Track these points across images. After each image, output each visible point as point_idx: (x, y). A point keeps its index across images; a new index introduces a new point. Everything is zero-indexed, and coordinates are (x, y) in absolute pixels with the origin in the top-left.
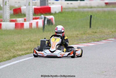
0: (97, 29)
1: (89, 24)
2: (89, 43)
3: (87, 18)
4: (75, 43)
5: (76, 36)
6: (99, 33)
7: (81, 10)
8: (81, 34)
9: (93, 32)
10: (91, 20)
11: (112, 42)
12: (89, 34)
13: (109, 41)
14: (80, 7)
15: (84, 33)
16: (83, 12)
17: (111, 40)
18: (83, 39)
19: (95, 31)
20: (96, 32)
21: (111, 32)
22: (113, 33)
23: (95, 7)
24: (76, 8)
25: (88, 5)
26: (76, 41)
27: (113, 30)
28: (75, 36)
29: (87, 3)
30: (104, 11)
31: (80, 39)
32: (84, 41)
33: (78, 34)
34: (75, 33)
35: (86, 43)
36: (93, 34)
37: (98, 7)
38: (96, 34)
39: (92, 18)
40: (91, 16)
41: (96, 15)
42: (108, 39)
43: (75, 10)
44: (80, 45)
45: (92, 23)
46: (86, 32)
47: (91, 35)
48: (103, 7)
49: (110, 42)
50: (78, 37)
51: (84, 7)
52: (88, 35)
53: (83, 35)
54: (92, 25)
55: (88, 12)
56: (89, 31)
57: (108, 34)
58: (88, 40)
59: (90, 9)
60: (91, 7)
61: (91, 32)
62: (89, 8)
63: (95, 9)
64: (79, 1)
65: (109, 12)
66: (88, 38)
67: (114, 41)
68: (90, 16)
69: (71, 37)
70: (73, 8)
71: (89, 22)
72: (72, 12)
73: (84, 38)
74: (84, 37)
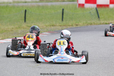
0: (32, 23)
1: (24, 18)
3: (22, 12)
5: (11, 30)
7: (16, 4)
8: (16, 28)
9: (28, 26)
10: (25, 14)
11: (46, 35)
12: (24, 28)
13: (43, 35)
14: (14, 2)
15: (19, 27)
16: (18, 7)
17: (45, 34)
19: (30, 25)
21: (45, 26)
22: (47, 27)
23: (29, 2)
24: (10, 3)
26: (11, 35)
27: (47, 25)
28: (10, 30)
31: (15, 33)
32: (19, 35)
33: (13, 28)
34: (10, 27)
36: (28, 28)
39: (27, 13)
40: (26, 11)
42: (42, 33)
45: (27, 17)
46: (21, 26)
47: (26, 29)
48: (37, 2)
49: (45, 35)
50: (13, 31)
51: (18, 2)
52: (23, 29)
54: (26, 20)
55: (23, 6)
57: (43, 28)
58: (23, 34)
59: (25, 4)
60: (26, 2)
61: (26, 26)
62: (23, 2)
63: (29, 4)
65: (43, 7)
66: (23, 31)
67: (48, 34)
68: (24, 10)
69: (6, 31)
70: (7, 3)
71: (24, 16)
72: (7, 6)
73: (19, 32)
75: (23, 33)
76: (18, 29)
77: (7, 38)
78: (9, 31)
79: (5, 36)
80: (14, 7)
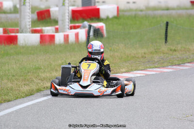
0: (178, 44)
1: (164, 36)
2: (163, 67)
3: (161, 26)
4: (140, 68)
5: (142, 57)
6: (181, 51)
7: (150, 12)
8: (151, 53)
9: (171, 50)
10: (167, 30)
12: (164, 53)
14: (148, 8)
15: (156, 52)
16: (154, 17)
18: (154, 61)
19: (174, 48)
20: (175, 50)
23: (173, 9)
24: (141, 11)
25: (163, 5)
26: (142, 64)
28: (140, 56)
29: (160, 2)
30: (190, 16)
31: (149, 61)
32: (156, 65)
33: (145, 53)
34: (141, 51)
35: (159, 68)
36: (171, 52)
37: (179, 8)
38: (175, 53)
39: (169, 27)
40: (167, 23)
41: (175, 22)
43: (140, 13)
44: (149, 71)
45: (169, 34)
46: (159, 49)
47: (167, 55)
48: (187, 9)
50: (145, 57)
51: (155, 9)
52: (162, 55)
53: (153, 54)
54: (168, 38)
55: (161, 16)
56: (164, 48)
58: (163, 63)
59: (166, 12)
60: (168, 9)
61: (168, 50)
62: (163, 9)
63: (174, 12)
66: (163, 59)
68: (165, 22)
69: (133, 57)
70: (136, 10)
71: (164, 32)
72: (135, 16)
73: (156, 60)
74: (156, 58)
75: (162, 61)
76: (154, 55)
77: (136, 70)
78: (138, 58)
79: (132, 66)
80: (146, 17)
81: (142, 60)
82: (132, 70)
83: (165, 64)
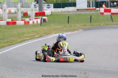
0: (72, 24)
1: (68, 21)
2: (68, 32)
3: (66, 18)
5: (60, 29)
6: (74, 26)
7: (63, 13)
8: (63, 27)
10: (68, 19)
12: (68, 27)
14: (62, 12)
16: (64, 15)
20: (71, 26)
22: (81, 27)
23: (71, 12)
24: (60, 13)
25: (67, 11)
27: (81, 25)
30: (77, 14)
31: (62, 30)
34: (60, 27)
37: (73, 11)
40: (69, 17)
41: (71, 16)
42: (79, 30)
43: (59, 13)
45: (69, 21)
46: (66, 26)
48: (75, 12)
51: (64, 12)
55: (67, 14)
56: (68, 25)
57: (79, 27)
59: (68, 13)
60: (69, 12)
64: (61, 8)
65: (79, 15)
66: (67, 29)
67: (82, 31)
68: (68, 17)
69: (57, 29)
70: (58, 12)
72: (57, 15)
73: (65, 30)
80: (61, 15)
81: (60, 30)
82: (56, 33)
83: (68, 31)
